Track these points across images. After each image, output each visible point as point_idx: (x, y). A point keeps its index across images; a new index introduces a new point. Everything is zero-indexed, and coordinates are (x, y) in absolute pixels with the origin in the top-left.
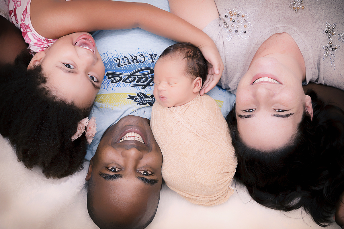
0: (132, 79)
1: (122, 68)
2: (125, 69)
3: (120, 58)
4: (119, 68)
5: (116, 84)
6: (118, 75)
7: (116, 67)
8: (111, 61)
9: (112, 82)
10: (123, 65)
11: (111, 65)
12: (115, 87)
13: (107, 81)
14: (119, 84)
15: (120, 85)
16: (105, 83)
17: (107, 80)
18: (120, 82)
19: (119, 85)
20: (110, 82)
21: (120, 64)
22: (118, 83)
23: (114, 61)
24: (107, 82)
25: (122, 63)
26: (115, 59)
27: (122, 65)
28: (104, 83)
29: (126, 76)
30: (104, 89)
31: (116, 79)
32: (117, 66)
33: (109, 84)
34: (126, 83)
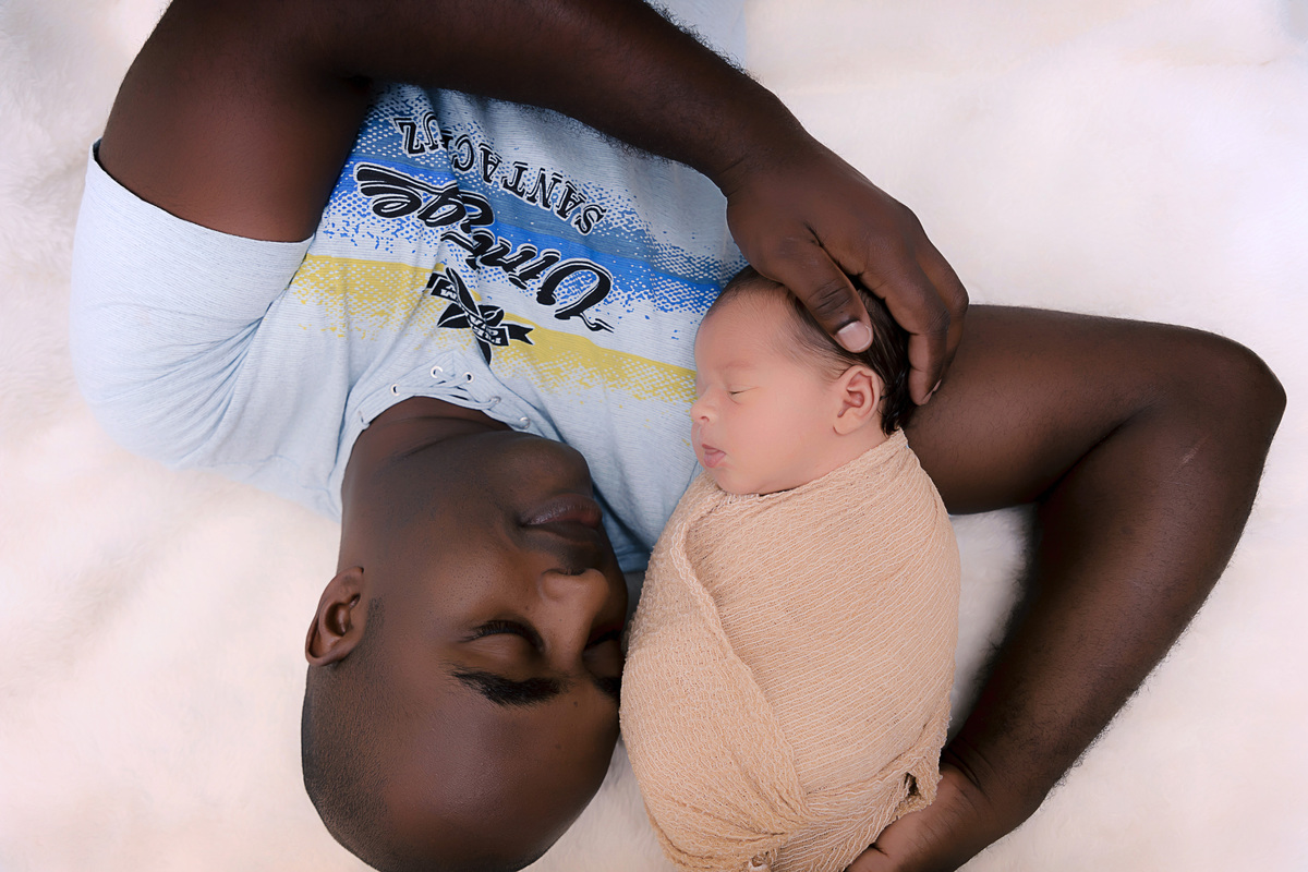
0: (449, 209)
1: (423, 160)
2: (432, 165)
3: (416, 118)
4: (410, 156)
5: (392, 223)
6: (404, 184)
7: (401, 151)
8: (381, 120)
9: (378, 209)
10: (426, 147)
11: (378, 135)
12: (389, 234)
13: (359, 203)
14: (404, 225)
15: (408, 229)
16: (350, 208)
17: (360, 200)
18: (411, 215)
19: (406, 229)
20: (370, 210)
21: (415, 143)
22: (403, 218)
23: (391, 125)
24: (359, 209)
25: (422, 139)
26: (397, 116)
27: (422, 150)
28: (345, 211)
29: (435, 197)
30: (342, 235)
31: (396, 201)
32: (402, 148)
33: (364, 216)
34: (428, 224)
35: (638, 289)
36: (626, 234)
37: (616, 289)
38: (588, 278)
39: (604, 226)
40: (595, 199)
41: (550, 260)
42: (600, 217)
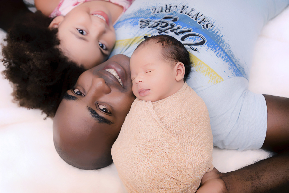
35: (212, 48)
36: (215, 34)
37: (206, 45)
38: (199, 39)
39: (211, 29)
40: (212, 22)
41: (189, 31)
42: (211, 26)
